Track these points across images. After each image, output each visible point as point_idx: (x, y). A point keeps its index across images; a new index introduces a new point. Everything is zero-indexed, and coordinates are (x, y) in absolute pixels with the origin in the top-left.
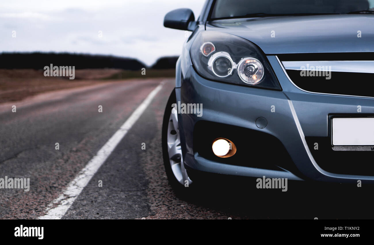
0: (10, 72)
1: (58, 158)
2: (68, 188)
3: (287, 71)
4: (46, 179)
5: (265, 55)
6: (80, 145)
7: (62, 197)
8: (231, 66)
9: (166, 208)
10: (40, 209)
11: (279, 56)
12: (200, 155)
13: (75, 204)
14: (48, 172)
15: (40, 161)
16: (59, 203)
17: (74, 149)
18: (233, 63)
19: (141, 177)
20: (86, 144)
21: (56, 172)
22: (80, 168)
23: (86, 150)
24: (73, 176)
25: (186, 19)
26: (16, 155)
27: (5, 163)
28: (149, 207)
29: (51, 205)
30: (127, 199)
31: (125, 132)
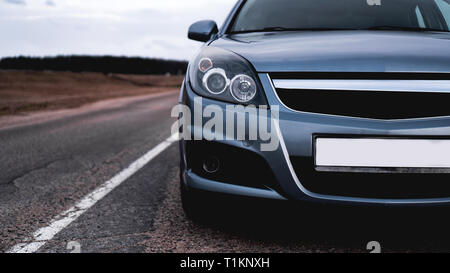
0: (78, 75)
1: (87, 170)
2: (83, 201)
3: (276, 89)
4: (65, 190)
5: (256, 73)
6: (116, 157)
7: (72, 209)
8: (225, 83)
9: (169, 224)
10: (45, 220)
11: (270, 74)
12: (192, 171)
13: (82, 216)
14: (70, 183)
15: (67, 172)
16: (67, 216)
17: (108, 161)
18: (227, 80)
19: (160, 192)
20: (122, 156)
21: (78, 183)
22: (104, 181)
23: (120, 162)
24: (93, 189)
25: (208, 31)
26: (46, 165)
27: (32, 172)
28: (153, 222)
29: (58, 216)
30: (135, 214)
31: (169, 144)
